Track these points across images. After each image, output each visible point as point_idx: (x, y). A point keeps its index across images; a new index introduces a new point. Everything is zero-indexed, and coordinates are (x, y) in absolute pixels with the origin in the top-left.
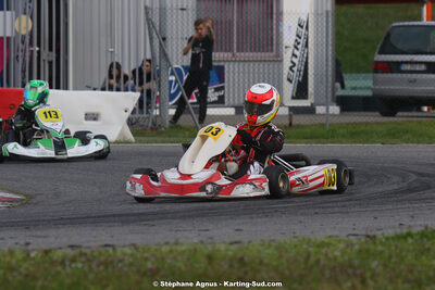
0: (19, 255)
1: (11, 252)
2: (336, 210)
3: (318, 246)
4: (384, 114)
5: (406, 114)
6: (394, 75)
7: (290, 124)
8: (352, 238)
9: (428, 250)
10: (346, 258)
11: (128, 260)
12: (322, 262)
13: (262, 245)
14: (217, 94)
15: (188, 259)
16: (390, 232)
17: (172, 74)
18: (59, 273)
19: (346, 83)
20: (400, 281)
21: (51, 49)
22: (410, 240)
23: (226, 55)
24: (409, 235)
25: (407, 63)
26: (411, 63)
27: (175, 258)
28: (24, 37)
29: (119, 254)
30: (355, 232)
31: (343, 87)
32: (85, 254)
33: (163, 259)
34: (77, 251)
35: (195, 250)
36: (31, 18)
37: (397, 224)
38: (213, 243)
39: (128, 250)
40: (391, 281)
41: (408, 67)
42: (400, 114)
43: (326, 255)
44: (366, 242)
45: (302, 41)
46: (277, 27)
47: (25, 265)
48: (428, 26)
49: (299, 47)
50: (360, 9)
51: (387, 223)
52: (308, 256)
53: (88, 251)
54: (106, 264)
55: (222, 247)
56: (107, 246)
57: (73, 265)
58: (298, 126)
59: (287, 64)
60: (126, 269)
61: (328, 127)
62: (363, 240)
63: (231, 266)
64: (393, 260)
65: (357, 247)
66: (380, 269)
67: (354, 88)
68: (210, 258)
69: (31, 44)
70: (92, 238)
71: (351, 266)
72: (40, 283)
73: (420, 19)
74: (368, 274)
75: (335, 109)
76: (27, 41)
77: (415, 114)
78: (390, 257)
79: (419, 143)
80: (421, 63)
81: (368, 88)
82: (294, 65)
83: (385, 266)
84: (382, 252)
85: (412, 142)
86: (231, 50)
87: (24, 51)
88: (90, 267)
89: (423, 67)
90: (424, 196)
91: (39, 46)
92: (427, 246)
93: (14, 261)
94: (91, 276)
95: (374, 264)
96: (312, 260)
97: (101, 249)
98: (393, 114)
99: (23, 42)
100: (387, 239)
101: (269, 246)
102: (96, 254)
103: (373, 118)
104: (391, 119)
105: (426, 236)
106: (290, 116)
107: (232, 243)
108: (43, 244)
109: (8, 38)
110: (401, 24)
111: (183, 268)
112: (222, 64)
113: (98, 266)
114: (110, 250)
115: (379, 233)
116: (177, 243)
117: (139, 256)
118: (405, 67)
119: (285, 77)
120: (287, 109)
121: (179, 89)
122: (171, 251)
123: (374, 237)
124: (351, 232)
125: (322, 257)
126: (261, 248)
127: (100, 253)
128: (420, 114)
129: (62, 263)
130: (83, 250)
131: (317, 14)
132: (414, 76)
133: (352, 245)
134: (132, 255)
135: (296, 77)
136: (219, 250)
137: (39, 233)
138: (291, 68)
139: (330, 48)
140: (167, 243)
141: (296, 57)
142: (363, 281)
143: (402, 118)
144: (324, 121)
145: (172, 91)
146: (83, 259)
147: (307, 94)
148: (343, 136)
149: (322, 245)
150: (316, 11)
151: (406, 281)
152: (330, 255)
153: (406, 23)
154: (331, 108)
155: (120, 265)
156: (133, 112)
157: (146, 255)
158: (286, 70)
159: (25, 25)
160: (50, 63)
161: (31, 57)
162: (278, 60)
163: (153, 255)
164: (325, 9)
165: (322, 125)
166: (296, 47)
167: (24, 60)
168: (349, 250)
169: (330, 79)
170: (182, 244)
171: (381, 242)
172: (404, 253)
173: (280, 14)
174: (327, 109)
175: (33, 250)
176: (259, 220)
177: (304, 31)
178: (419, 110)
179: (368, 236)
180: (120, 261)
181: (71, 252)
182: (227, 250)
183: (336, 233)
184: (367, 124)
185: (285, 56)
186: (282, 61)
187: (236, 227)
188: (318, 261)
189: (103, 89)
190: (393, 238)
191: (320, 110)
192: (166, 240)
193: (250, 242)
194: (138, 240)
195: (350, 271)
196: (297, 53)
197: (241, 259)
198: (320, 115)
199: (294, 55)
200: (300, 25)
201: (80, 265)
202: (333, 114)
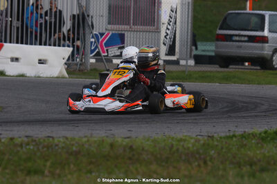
2: (190, 121)
3: (178, 141)
4: (221, 67)
5: (234, 67)
6: (228, 43)
8: (199, 137)
9: (246, 145)
10: (195, 148)
11: (61, 145)
12: (180, 150)
13: (144, 139)
14: (120, 51)
15: (98, 146)
16: (223, 135)
17: (93, 37)
18: (18, 151)
19: (198, 47)
20: (228, 163)
21: (18, 20)
22: (234, 139)
23: (126, 27)
24: (234, 136)
25: (236, 35)
27: (90, 145)
29: (56, 141)
30: (201, 134)
31: (196, 49)
32: (35, 141)
34: (30, 139)
35: (103, 141)
37: (227, 130)
38: (114, 138)
39: (61, 140)
40: (222, 163)
41: (237, 38)
42: (231, 67)
43: (183, 146)
44: (208, 140)
45: (172, 20)
46: (158, 11)
48: (249, 14)
49: (171, 23)
51: (221, 129)
52: (172, 146)
53: (37, 139)
54: (48, 147)
55: (120, 140)
56: (49, 137)
57: (28, 147)
58: (169, 72)
59: (163, 34)
60: (60, 150)
61: (187, 73)
62: (206, 138)
63: (125, 151)
64: (224, 150)
65: (202, 142)
66: (216, 155)
67: (203, 51)
68: (112, 145)
69: (6, 16)
70: (40, 132)
71: (198, 153)
72: (6, 157)
73: (245, 9)
74: (208, 158)
75: (192, 62)
76: (4, 14)
77: (240, 67)
78: (222, 148)
79: (242, 83)
80: (245, 36)
81: (212, 51)
82: (167, 34)
83: (219, 154)
84: (217, 145)
86: (129, 24)
88: (38, 149)
89: (246, 39)
90: (243, 115)
91: (11, 17)
92: (244, 143)
94: (39, 154)
95: (212, 152)
96: (175, 149)
97: (46, 139)
98: (227, 67)
100: (221, 138)
101: (148, 140)
102: (42, 140)
103: (214, 68)
104: (226, 69)
105: (245, 137)
106: (164, 65)
107: (125, 138)
108: (10, 135)
110: (233, 12)
112: (123, 32)
113: (43, 148)
114: (51, 139)
115: (216, 135)
116: (91, 136)
117: (68, 143)
118: (235, 38)
119: (162, 42)
120: (162, 61)
121: (97, 47)
122: (88, 141)
124: (199, 134)
125: (181, 148)
126: (143, 141)
127: (44, 140)
128: (243, 67)
129: (21, 145)
130: (34, 139)
131: (182, 4)
132: (241, 44)
133: (199, 140)
134: (64, 142)
135: (168, 42)
136: (117, 141)
137: (7, 128)
138: (165, 37)
139: (190, 25)
140: (85, 137)
141: (169, 29)
142: (205, 163)
143: (232, 69)
144: (184, 69)
145: (93, 48)
146: (34, 143)
147: (175, 52)
148: (196, 79)
149: (181, 140)
150: (182, 2)
152: (185, 146)
153: (237, 12)
154: (189, 61)
155: (57, 148)
156: (68, 59)
157: (72, 143)
158: (162, 37)
160: (18, 28)
161: (6, 24)
162: (158, 31)
163: (77, 143)
164: (187, 1)
165: (184, 72)
166: (169, 24)
168: (197, 144)
169: (189, 44)
170: (95, 137)
171: (217, 140)
172: (231, 147)
173: (160, 3)
174: (187, 62)
175: (3, 138)
176: (143, 125)
177: (174, 14)
178: (243, 65)
179: (209, 136)
180: (57, 145)
181: (26, 139)
182: (122, 141)
183: (189, 134)
184: (211, 72)
185: (162, 29)
186: (160, 32)
187: (129, 129)
188: (178, 150)
189: (50, 45)
190: (224, 138)
191: (183, 62)
192: (85, 135)
193: (137, 137)
194: (69, 134)
195: (197, 156)
196: (169, 27)
197: (131, 147)
198: (182, 66)
199: (168, 29)
200: (171, 10)
201: (32, 147)
202: (190, 66)
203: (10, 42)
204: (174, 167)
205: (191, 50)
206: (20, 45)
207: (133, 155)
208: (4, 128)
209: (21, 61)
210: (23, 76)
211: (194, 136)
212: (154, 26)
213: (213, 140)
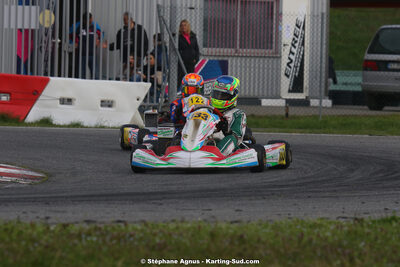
0: (40, 228)
1: (33, 226)
2: (327, 194)
3: (311, 227)
4: (371, 108)
6: (382, 73)
7: (287, 115)
8: (342, 220)
10: (336, 238)
11: (138, 235)
12: (314, 242)
13: (260, 224)
15: (193, 236)
16: (377, 216)
18: (75, 245)
20: (385, 260)
22: (394, 224)
23: (230, 50)
24: (394, 218)
25: (394, 62)
27: (181, 235)
28: (47, 29)
29: (130, 228)
30: (345, 215)
31: (335, 82)
32: (100, 229)
33: (170, 235)
34: (93, 225)
35: (200, 227)
36: (54, 13)
37: (382, 208)
38: (216, 222)
39: (138, 226)
40: (377, 260)
41: (394, 66)
42: (386, 108)
43: (318, 236)
44: (355, 224)
45: (299, 40)
46: (277, 26)
47: (45, 237)
49: (297, 45)
50: (353, 12)
51: (374, 208)
52: (302, 235)
53: (102, 226)
54: (119, 238)
55: (224, 226)
56: (119, 221)
57: (89, 239)
58: (294, 117)
59: (285, 60)
60: (136, 243)
62: (352, 222)
63: (232, 243)
64: (379, 241)
65: (346, 229)
66: (367, 249)
67: (346, 84)
68: (213, 235)
69: (53, 36)
70: (106, 214)
71: (340, 246)
72: (58, 254)
74: (356, 254)
75: (328, 103)
76: (50, 34)
78: (376, 238)
81: (359, 84)
82: (292, 61)
83: (371, 246)
84: (368, 234)
86: (234, 46)
87: (47, 43)
88: (104, 241)
91: (60, 38)
93: (35, 233)
94: (105, 249)
95: (361, 245)
96: (306, 239)
97: (115, 225)
98: (380, 108)
99: (46, 35)
100: (374, 222)
101: (266, 227)
102: (109, 229)
103: (361, 111)
104: (378, 112)
106: (287, 107)
107: (232, 223)
108: (62, 219)
109: (33, 31)
110: (390, 26)
111: (188, 244)
112: (225, 59)
113: (111, 240)
114: (122, 225)
115: (366, 217)
116: (183, 221)
117: (148, 231)
118: (391, 66)
119: (283, 72)
120: (284, 102)
122: (177, 228)
123: (362, 220)
124: (341, 215)
125: (314, 238)
127: (113, 228)
129: (79, 236)
130: (99, 225)
131: (313, 16)
133: (342, 227)
134: (142, 231)
135: (293, 72)
136: (221, 229)
137: (57, 209)
138: (288, 64)
139: (324, 46)
140: (173, 221)
141: (293, 54)
142: (351, 260)
143: (388, 112)
144: (317, 113)
146: (98, 233)
147: (302, 88)
149: (314, 226)
150: (313, 13)
151: (391, 261)
152: (321, 235)
153: (394, 26)
154: (324, 101)
155: (132, 239)
157: (154, 231)
158: (284, 66)
159: (48, 19)
160: (70, 54)
161: (53, 48)
162: (277, 56)
163: (161, 231)
164: (320, 11)
165: (316, 117)
166: (293, 45)
167: (47, 51)
168: (339, 232)
169: (324, 75)
170: (188, 222)
171: (369, 226)
172: (388, 236)
173: (280, 15)
174: (321, 102)
175: (53, 224)
176: (257, 202)
177: (301, 30)
179: (356, 219)
180: (131, 236)
181: (87, 227)
182: (228, 228)
183: (326, 215)
184: (356, 116)
185: (283, 53)
186: (280, 57)
187: (236, 208)
188: (310, 241)
189: (118, 79)
190: (379, 221)
191: (314, 102)
192: (173, 218)
193: (249, 222)
194: (148, 217)
195: (339, 250)
196: (294, 50)
197: (242, 237)
198: (314, 107)
199: (291, 53)
200: (297, 25)
201: (95, 239)
202: (326, 107)
203: (59, 76)
205: (327, 84)
206: (73, 80)
207: (245, 250)
208: (53, 208)
209: (76, 102)
210: (77, 125)
211: (333, 217)
212: (271, 48)
213: (362, 226)
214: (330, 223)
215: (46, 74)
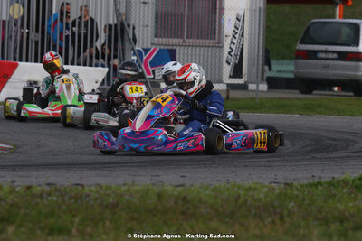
0: (7, 189)
2: (262, 164)
3: (246, 190)
4: (302, 92)
5: (319, 92)
6: (311, 61)
7: (228, 97)
8: (273, 185)
9: (334, 195)
10: (268, 199)
11: (94, 195)
12: (249, 202)
13: (201, 188)
15: (142, 196)
16: (305, 182)
17: (134, 54)
18: (37, 204)
19: (273, 66)
20: (311, 218)
21: (37, 31)
22: (320, 187)
23: (178, 40)
24: (319, 183)
25: (322, 51)
26: (326, 52)
27: (131, 195)
28: (16, 20)
29: (87, 190)
30: (277, 181)
31: (270, 69)
32: (59, 190)
33: (122, 195)
34: (53, 188)
35: (148, 190)
36: (23, 6)
37: (311, 175)
38: (162, 186)
39: (93, 188)
40: (304, 218)
41: (323, 55)
42: (315, 92)
43: (253, 196)
44: (285, 188)
45: (239, 32)
46: (220, 19)
47: (11, 197)
48: (340, 23)
49: (237, 36)
50: (287, 8)
51: (302, 174)
52: (239, 197)
53: (62, 188)
54: (77, 198)
55: (170, 188)
56: (77, 185)
57: (50, 198)
58: (234, 99)
59: (226, 49)
60: (92, 203)
61: (257, 101)
62: (282, 186)
63: (176, 203)
64: (306, 202)
65: (277, 192)
66: (295, 209)
67: (279, 71)
68: (160, 196)
69: (22, 26)
70: (66, 179)
71: (272, 206)
73: (334, 17)
74: (286, 213)
75: (264, 87)
76: (19, 24)
77: (327, 93)
78: (304, 200)
79: (330, 115)
80: (333, 52)
81: (290, 72)
82: (232, 50)
83: (299, 206)
84: (297, 196)
85: (325, 114)
86: (182, 37)
87: (16, 32)
88: (64, 201)
89: (335, 56)
90: (332, 156)
91: (28, 28)
92: (333, 192)
94: (64, 207)
95: (291, 205)
96: (241, 200)
97: (74, 188)
98: (309, 91)
99: (16, 25)
100: (302, 186)
101: (207, 189)
102: (68, 190)
103: (293, 95)
104: (308, 96)
105: (333, 185)
106: (228, 90)
107: (177, 186)
108: (27, 181)
109: (4, 21)
110: (319, 20)
112: (174, 48)
113: (69, 199)
114: (80, 188)
115: (295, 183)
116: (133, 184)
117: (102, 192)
118: (320, 55)
119: (225, 60)
120: (225, 86)
122: (128, 190)
123: (292, 184)
124: (273, 180)
125: (249, 199)
126: (200, 190)
127: (71, 190)
128: (331, 93)
129: (41, 196)
130: (58, 187)
131: (252, 10)
132: (327, 62)
133: (274, 189)
134: (97, 192)
135: (233, 60)
136: (166, 191)
137: (23, 174)
138: (229, 53)
139: (261, 37)
140: (125, 184)
141: (234, 44)
142: (282, 218)
143: (317, 96)
144: (254, 95)
146: (58, 193)
147: (241, 74)
148: (270, 108)
149: (250, 189)
150: (251, 7)
151: (316, 219)
152: (256, 197)
153: (322, 20)
154: (260, 85)
155: (87, 199)
157: (108, 192)
158: (225, 54)
159: (18, 11)
160: (37, 42)
161: (22, 37)
162: (220, 46)
163: (114, 192)
164: (258, 5)
165: (253, 99)
166: (234, 36)
167: (16, 40)
168: (271, 194)
169: (260, 63)
170: (137, 185)
171: (297, 189)
172: (315, 197)
173: (222, 9)
174: (258, 86)
175: (18, 186)
176: (200, 170)
177: (241, 23)
178: (331, 90)
179: (286, 184)
180: (88, 196)
181: (48, 188)
182: (173, 190)
183: (261, 181)
184: (289, 99)
185: (225, 43)
186: (222, 47)
187: (182, 174)
188: (246, 201)
190: (307, 186)
191: (252, 87)
192: (125, 182)
193: (192, 185)
194: (103, 181)
196: (235, 41)
197: (185, 198)
198: (251, 91)
199: (232, 43)
200: (237, 19)
201: (55, 198)
202: (262, 92)
203: (27, 61)
204: (242, 225)
205: (263, 71)
206: (39, 65)
207: (188, 209)
208: (19, 174)
211: (267, 183)
212: (215, 39)
213: (291, 189)
214: (264, 186)
215: (15, 60)
